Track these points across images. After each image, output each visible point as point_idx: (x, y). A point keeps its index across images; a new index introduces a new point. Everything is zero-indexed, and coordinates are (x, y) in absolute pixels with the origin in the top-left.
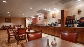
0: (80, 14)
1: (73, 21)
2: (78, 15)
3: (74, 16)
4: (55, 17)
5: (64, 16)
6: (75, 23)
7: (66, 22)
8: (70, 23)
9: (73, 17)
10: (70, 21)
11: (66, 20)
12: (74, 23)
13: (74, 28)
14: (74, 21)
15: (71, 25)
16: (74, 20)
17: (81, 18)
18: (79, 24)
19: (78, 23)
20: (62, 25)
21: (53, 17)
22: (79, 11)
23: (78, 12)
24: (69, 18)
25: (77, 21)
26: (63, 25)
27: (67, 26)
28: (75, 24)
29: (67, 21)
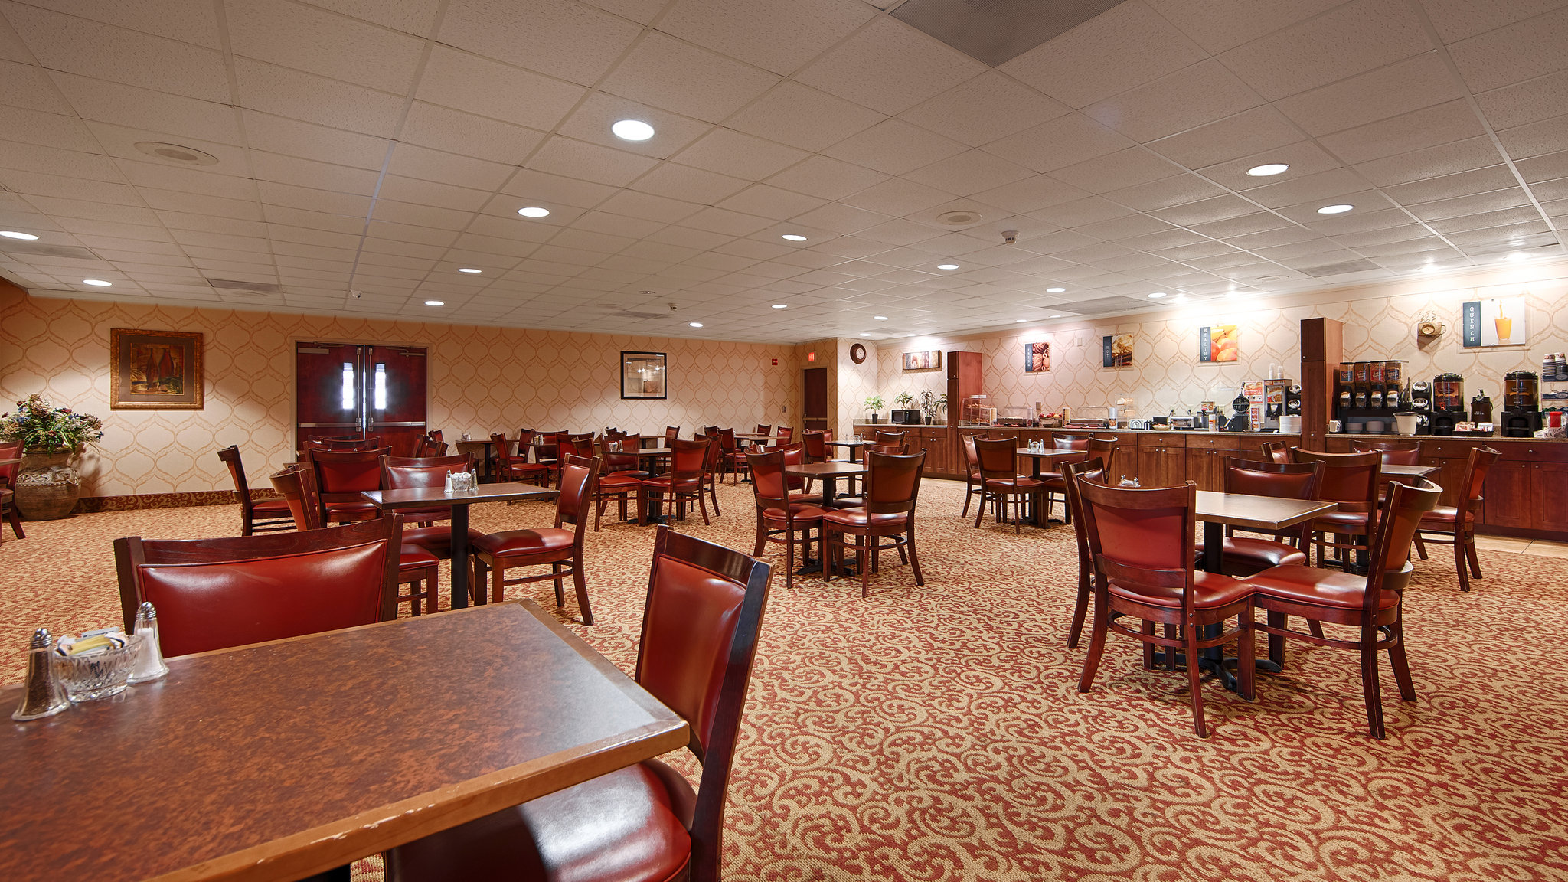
0: (1433, 349)
1: (1384, 395)
2: (1418, 353)
3: (1392, 366)
4: (1223, 355)
5: (1322, 359)
6: (1404, 408)
7: (1337, 400)
8: (1369, 410)
9: (1387, 371)
10: (1368, 395)
11: (1339, 389)
12: (1394, 410)
13: (1399, 441)
14: (1394, 395)
15: (1374, 425)
16: (1397, 388)
17: (1438, 380)
18: (1428, 414)
19: (1419, 411)
20: (1306, 426)
21: (1209, 357)
22: (1427, 332)
23: (1421, 334)
24: (1363, 376)
25: (1417, 395)
26: (1313, 422)
27: (1344, 430)
28: (1400, 419)
29: (1347, 396)
